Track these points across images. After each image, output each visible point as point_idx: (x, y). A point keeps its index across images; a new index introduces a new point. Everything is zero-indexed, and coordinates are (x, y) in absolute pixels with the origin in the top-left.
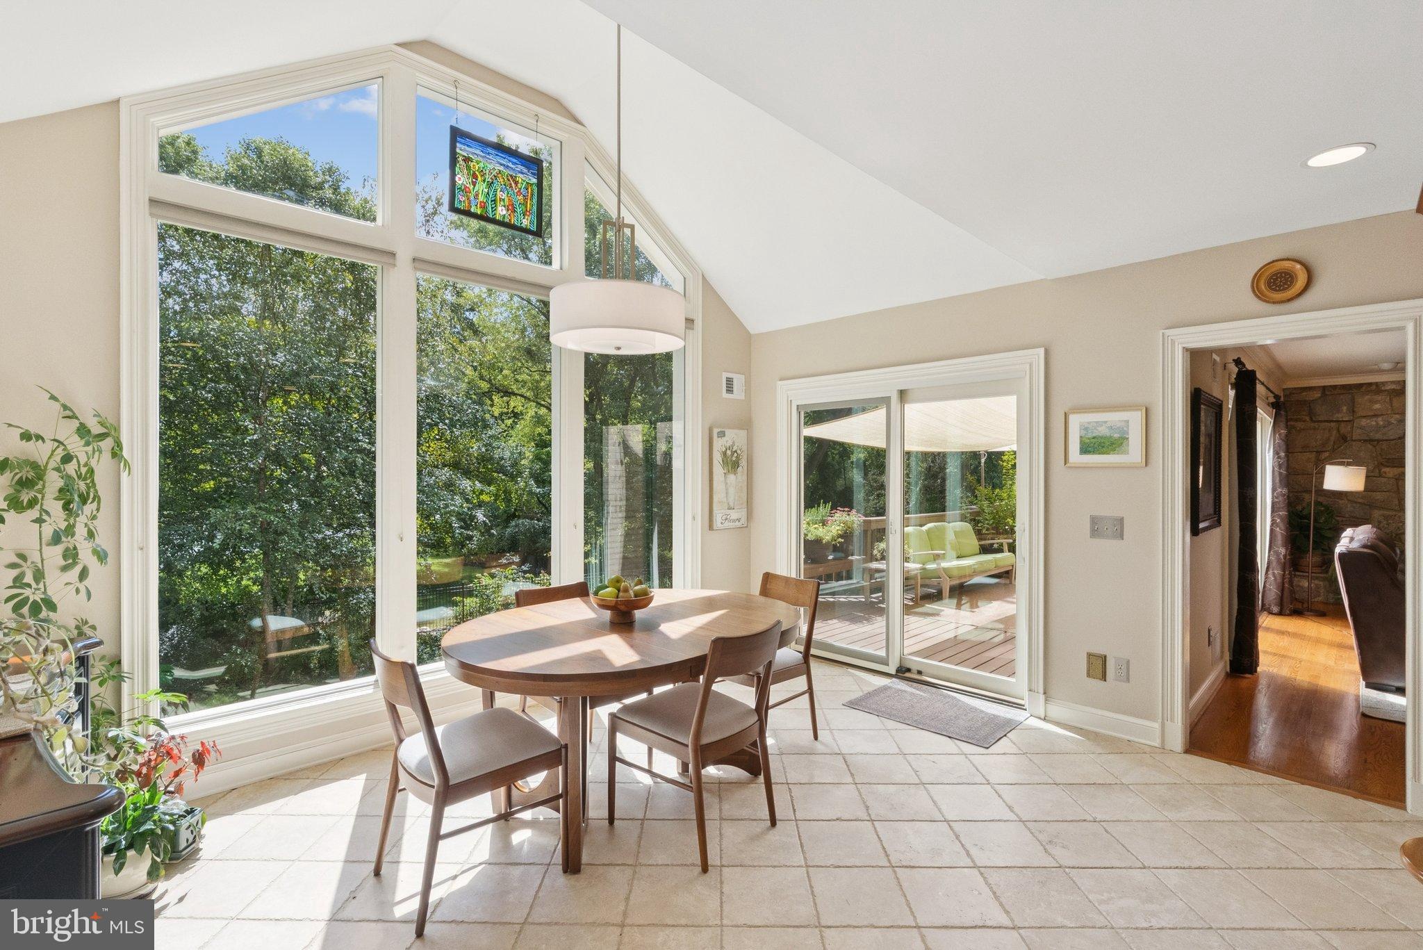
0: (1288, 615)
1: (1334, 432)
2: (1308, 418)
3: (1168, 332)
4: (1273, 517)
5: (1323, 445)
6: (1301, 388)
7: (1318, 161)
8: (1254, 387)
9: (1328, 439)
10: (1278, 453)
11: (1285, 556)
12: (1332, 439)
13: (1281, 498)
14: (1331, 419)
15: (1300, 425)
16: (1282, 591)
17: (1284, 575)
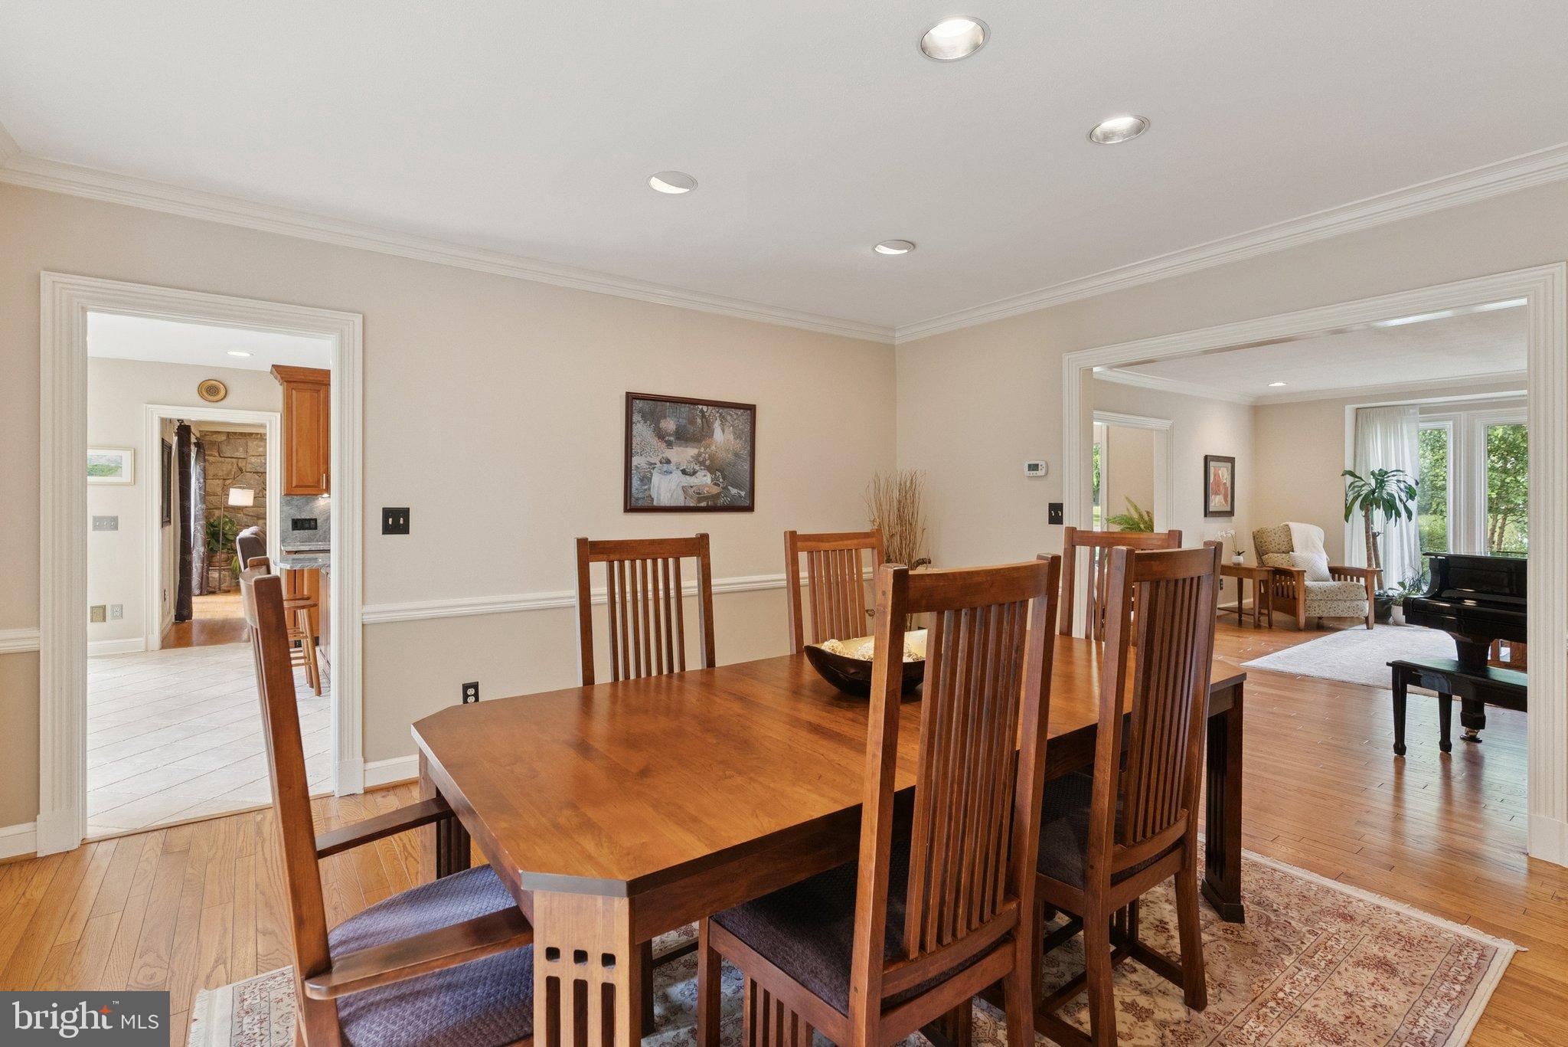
0: (206, 595)
1: (235, 465)
2: (217, 454)
3: (149, 406)
4: (195, 525)
5: (228, 475)
6: (211, 432)
7: (231, 353)
8: (190, 437)
9: (231, 470)
10: (198, 480)
11: (204, 553)
12: (234, 470)
13: (201, 512)
14: (233, 456)
15: (211, 459)
16: (202, 579)
17: (203, 567)
